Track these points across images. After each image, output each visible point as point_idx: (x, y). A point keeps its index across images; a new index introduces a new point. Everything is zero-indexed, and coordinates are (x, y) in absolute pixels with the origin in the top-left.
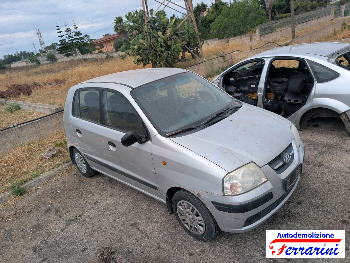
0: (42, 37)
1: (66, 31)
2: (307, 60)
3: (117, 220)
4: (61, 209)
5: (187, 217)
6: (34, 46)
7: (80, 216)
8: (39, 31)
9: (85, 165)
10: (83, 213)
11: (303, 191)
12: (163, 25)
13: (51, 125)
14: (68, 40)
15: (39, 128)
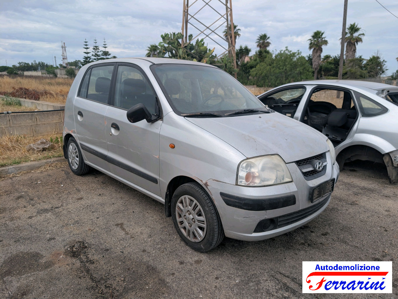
0: (66, 52)
1: (94, 49)
2: (354, 91)
3: (101, 218)
4: (37, 198)
5: (186, 219)
6: (55, 59)
7: (57, 208)
8: (64, 45)
9: (78, 159)
10: (62, 205)
11: (330, 224)
12: (200, 53)
13: (51, 122)
14: (94, 58)
15: (36, 122)
